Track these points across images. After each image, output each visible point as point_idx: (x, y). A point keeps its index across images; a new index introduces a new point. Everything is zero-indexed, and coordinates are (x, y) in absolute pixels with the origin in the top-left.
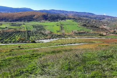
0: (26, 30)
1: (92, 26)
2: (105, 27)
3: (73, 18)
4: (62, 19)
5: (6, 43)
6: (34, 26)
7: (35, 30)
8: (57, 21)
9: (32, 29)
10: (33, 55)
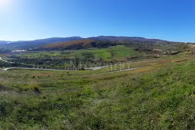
0: (74, 58)
1: (145, 50)
2: (157, 50)
3: (123, 43)
4: (113, 45)
5: (56, 68)
6: (83, 54)
7: (84, 57)
8: (107, 47)
9: (81, 57)
10: (85, 81)
